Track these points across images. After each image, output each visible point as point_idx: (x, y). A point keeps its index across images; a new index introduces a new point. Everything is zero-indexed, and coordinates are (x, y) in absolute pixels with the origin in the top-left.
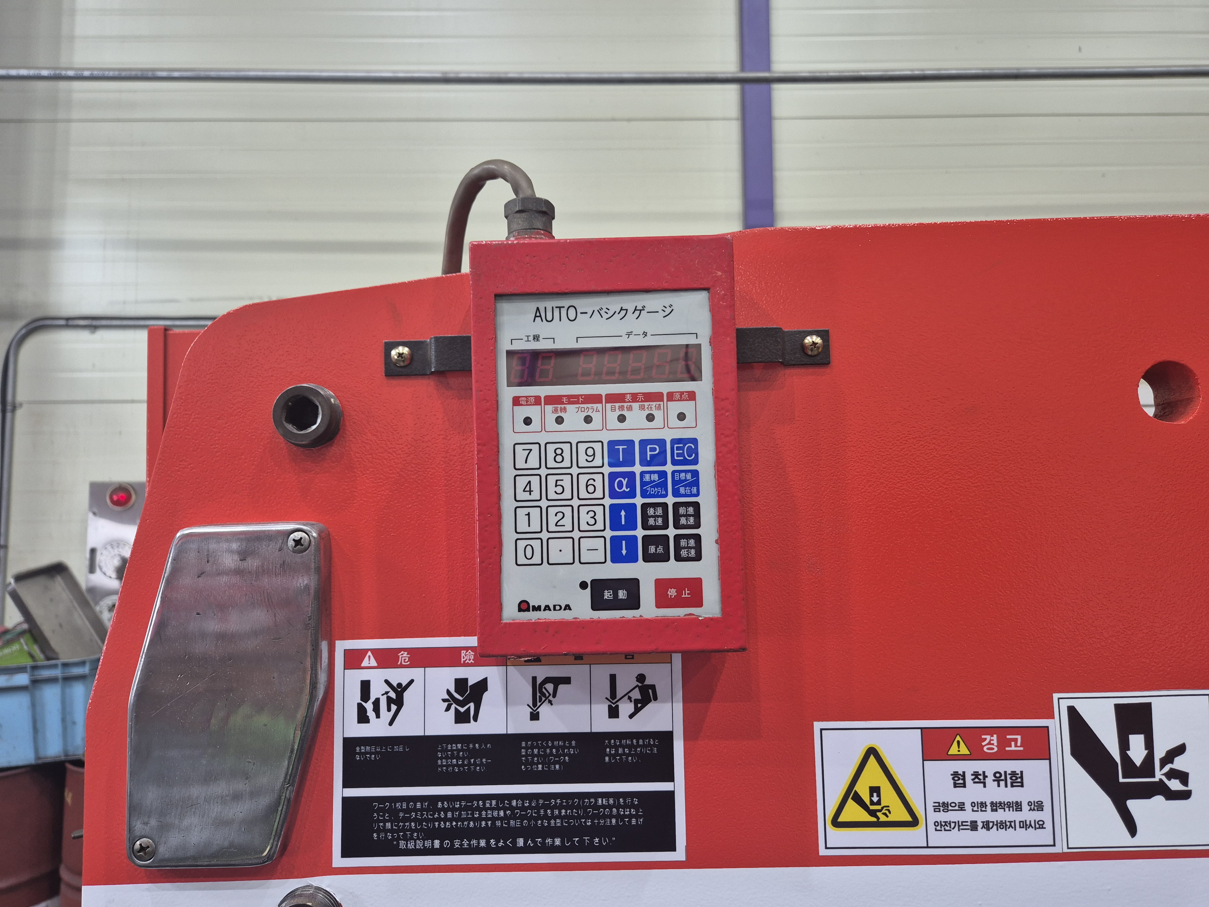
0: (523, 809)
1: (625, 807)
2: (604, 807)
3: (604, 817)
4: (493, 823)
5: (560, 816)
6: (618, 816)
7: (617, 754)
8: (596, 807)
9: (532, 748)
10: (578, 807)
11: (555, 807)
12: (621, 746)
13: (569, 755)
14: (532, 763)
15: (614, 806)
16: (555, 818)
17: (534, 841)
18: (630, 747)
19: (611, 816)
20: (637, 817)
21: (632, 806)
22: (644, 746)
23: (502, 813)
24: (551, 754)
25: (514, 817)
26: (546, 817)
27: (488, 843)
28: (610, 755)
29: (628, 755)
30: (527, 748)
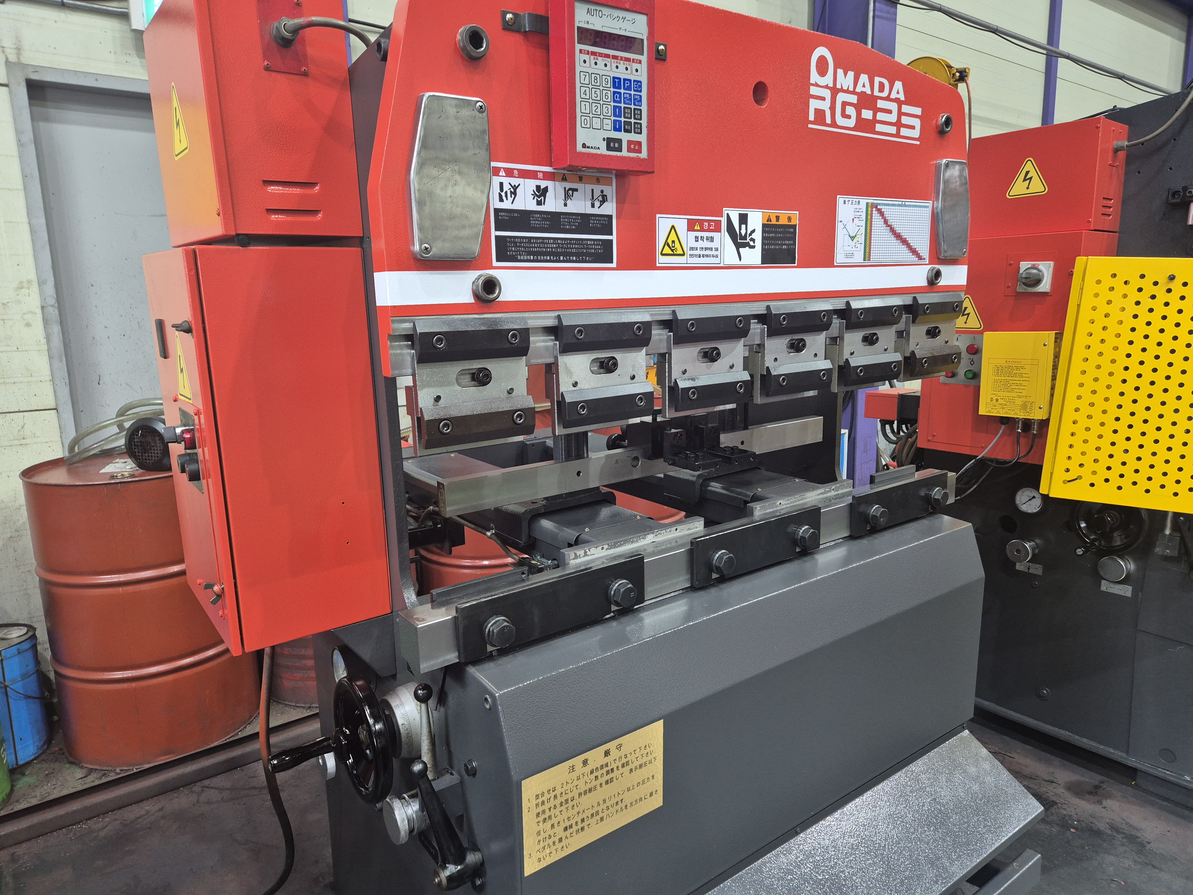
0: (562, 244)
1: (597, 245)
2: (590, 245)
3: (590, 249)
4: (552, 250)
5: (575, 248)
6: (594, 249)
7: (594, 223)
8: (587, 245)
9: (565, 218)
10: (581, 244)
11: (573, 244)
12: (595, 220)
13: (578, 222)
14: (565, 225)
15: (593, 244)
16: (573, 248)
17: (566, 258)
18: (598, 220)
19: (592, 249)
20: (600, 249)
21: (599, 245)
22: (603, 220)
23: (555, 246)
24: (572, 221)
25: (559, 247)
26: (570, 248)
27: (550, 258)
28: (592, 223)
29: (598, 224)
30: (563, 218)
